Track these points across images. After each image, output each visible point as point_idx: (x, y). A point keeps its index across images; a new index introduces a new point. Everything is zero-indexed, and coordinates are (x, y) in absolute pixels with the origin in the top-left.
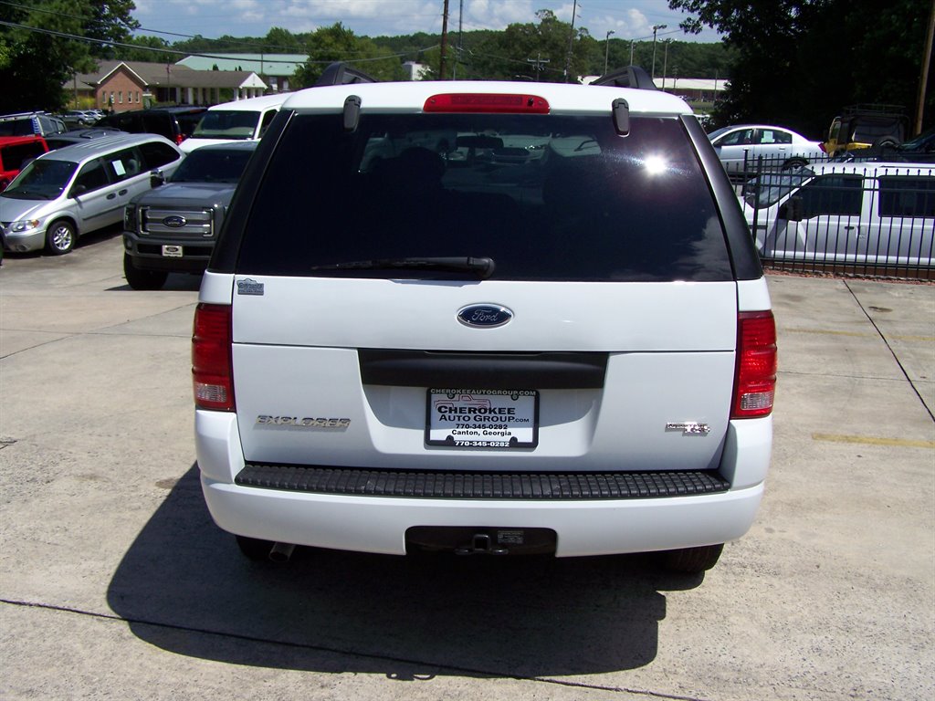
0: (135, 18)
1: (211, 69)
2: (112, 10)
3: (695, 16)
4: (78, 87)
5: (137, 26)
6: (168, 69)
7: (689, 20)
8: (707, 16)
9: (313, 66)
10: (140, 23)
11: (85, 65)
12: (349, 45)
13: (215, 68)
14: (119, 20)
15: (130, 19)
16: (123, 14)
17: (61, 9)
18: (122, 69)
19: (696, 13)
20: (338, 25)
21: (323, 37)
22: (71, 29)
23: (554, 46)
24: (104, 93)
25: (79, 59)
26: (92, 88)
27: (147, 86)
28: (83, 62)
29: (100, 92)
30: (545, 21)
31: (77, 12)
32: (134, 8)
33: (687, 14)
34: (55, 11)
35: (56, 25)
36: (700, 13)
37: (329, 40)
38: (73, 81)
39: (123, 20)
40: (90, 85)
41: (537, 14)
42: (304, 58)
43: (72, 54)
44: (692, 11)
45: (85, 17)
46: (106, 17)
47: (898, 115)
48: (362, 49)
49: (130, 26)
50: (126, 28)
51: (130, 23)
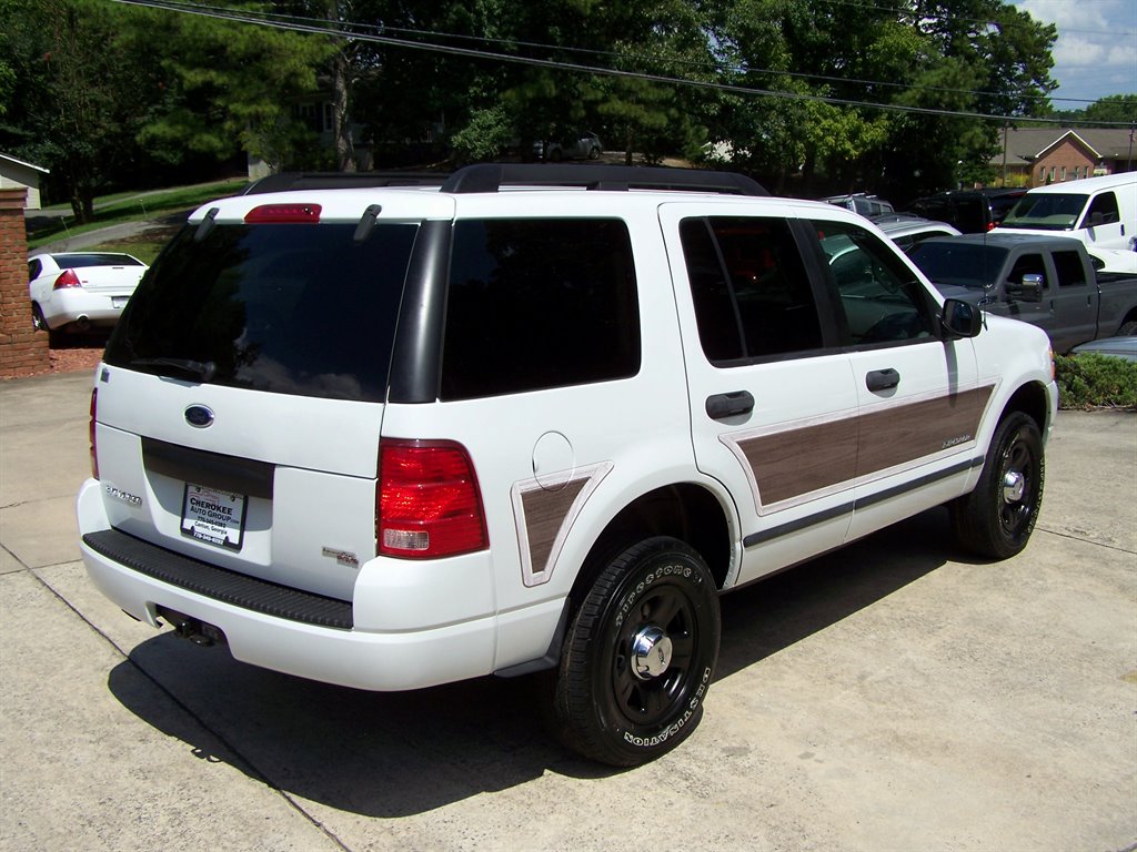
0: (1052, 78)
2: (1025, 71)
4: (1008, 162)
5: (1054, 86)
6: (1131, 136)
10: (1058, 83)
11: (973, 137)
14: (1032, 82)
15: (1046, 79)
16: (1039, 76)
17: (948, 74)
18: (1070, 138)
22: (959, 97)
24: (1042, 169)
25: (966, 131)
26: (1028, 163)
27: (1101, 160)
29: (1037, 168)
31: (970, 75)
32: (1053, 65)
34: (942, 76)
35: (942, 93)
38: (1002, 155)
39: (1037, 80)
40: (1026, 159)
45: (980, 81)
46: (1019, 79)
49: (1046, 88)
50: (1041, 90)
51: (1046, 83)
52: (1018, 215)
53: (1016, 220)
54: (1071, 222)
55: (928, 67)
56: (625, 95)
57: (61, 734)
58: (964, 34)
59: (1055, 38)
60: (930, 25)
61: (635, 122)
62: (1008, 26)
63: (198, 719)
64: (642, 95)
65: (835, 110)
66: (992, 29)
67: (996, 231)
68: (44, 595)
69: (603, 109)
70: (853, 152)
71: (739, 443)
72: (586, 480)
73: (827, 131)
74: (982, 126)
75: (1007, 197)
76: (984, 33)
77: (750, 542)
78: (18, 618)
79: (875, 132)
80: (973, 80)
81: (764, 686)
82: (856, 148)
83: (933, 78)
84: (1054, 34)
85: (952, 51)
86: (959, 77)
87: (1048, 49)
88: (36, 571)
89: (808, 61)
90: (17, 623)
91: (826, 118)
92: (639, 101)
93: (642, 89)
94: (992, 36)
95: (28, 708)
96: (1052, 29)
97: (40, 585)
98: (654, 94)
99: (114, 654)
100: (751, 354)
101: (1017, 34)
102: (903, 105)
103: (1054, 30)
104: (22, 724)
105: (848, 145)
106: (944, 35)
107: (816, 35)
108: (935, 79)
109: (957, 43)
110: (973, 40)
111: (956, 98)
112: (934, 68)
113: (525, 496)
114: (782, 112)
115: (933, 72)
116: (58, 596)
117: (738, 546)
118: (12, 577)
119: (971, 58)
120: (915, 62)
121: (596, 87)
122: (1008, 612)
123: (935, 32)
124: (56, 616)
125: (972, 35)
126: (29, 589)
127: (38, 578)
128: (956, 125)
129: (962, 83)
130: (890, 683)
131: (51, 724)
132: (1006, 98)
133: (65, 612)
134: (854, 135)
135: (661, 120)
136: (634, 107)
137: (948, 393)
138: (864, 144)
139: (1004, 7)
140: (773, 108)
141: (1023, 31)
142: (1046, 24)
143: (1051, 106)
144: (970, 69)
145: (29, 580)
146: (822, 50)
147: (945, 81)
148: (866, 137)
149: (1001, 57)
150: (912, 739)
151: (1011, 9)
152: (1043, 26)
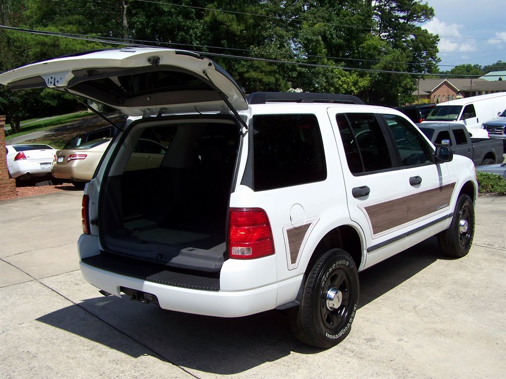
0: (438, 57)
1: (498, 80)
2: (427, 54)
4: (420, 94)
5: (439, 60)
6: (471, 81)
10: (441, 59)
11: (407, 83)
13: (500, 79)
14: (430, 59)
15: (436, 57)
16: (432, 55)
17: (395, 56)
18: (446, 83)
22: (400, 66)
24: (435, 96)
26: (428, 94)
27: (459, 92)
28: (405, 82)
29: (432, 96)
31: (404, 57)
32: (438, 52)
34: (392, 57)
35: (393, 64)
38: (417, 91)
39: (432, 58)
40: (427, 92)
43: (401, 78)
45: (408, 59)
46: (424, 58)
49: (436, 61)
50: (434, 62)
51: (436, 59)
52: (433, 115)
53: (432, 118)
54: (456, 118)
55: (386, 53)
56: (256, 69)
57: (74, 347)
58: (401, 39)
59: (439, 40)
60: (385, 36)
61: (260, 81)
62: (419, 35)
63: (132, 338)
64: (264, 69)
65: (347, 73)
66: (412, 37)
67: (424, 122)
68: (48, 291)
69: (246, 75)
70: (355, 91)
71: (365, 208)
72: (310, 224)
73: (344, 82)
74: (410, 79)
75: (427, 108)
76: (408, 39)
77: (370, 250)
78: (38, 300)
79: (364, 82)
80: (406, 59)
81: (374, 313)
82: (356, 89)
83: (388, 58)
84: (438, 39)
85: (396, 46)
86: (399, 57)
87: (436, 45)
88: (40, 280)
89: (335, 52)
90: (38, 302)
91: (343, 76)
92: (262, 72)
93: (263, 66)
94: (412, 40)
95: (55, 337)
96: (437, 36)
97: (44, 286)
98: (268, 68)
99: (86, 313)
100: (366, 171)
101: (423, 39)
102: (376, 70)
103: (438, 37)
104: (55, 344)
105: (353, 88)
106: (392, 40)
107: (336, 41)
108: (389, 58)
109: (398, 43)
110: (404, 42)
111: (399, 66)
112: (388, 54)
113: (288, 231)
114: (324, 75)
115: (388, 56)
116: (53, 290)
117: (365, 252)
118: (30, 283)
119: (404, 49)
120: (380, 51)
121: (243, 66)
122: (469, 278)
123: (388, 38)
124: (55, 299)
125: (404, 40)
126: (40, 288)
127: (42, 283)
128: (399, 78)
129: (401, 60)
130: (427, 309)
131: (68, 343)
132: (420, 66)
133: (59, 297)
134: (355, 84)
135: (272, 79)
136: (260, 74)
137: (439, 186)
138: (360, 87)
139: (416, 27)
140: (320, 73)
141: (425, 37)
142: (434, 35)
143: (439, 69)
144: (404, 54)
145: (38, 284)
146: (339, 47)
147: (393, 59)
148: (361, 84)
149: (417, 49)
150: (443, 331)
151: (419, 28)
152: (433, 35)
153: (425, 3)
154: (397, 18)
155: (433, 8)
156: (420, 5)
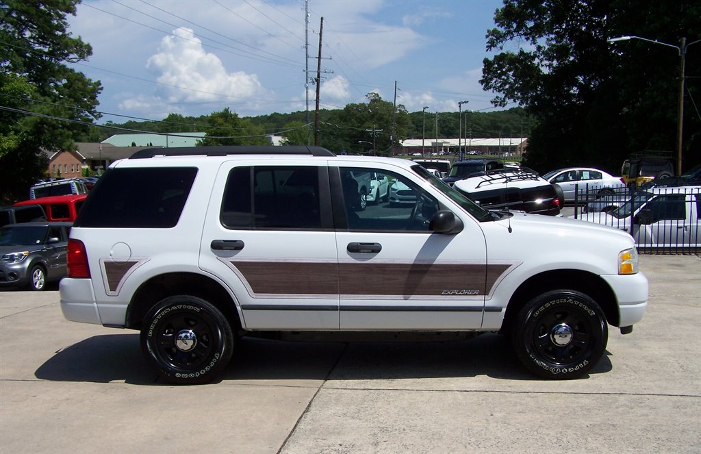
0: (98, 111)
1: (131, 145)
3: (502, 95)
5: (100, 116)
7: (497, 97)
8: (510, 94)
9: (209, 140)
10: (102, 114)
11: (70, 145)
12: (236, 124)
13: (134, 145)
14: (87, 113)
15: (95, 112)
16: (90, 108)
19: (502, 92)
20: (227, 110)
21: (216, 119)
23: (381, 118)
24: (54, 166)
27: (85, 160)
28: (68, 143)
29: (51, 165)
30: (373, 101)
32: (98, 104)
33: (496, 94)
36: (504, 93)
37: (221, 121)
39: (90, 112)
41: (367, 96)
42: (203, 134)
43: (59, 138)
44: (499, 91)
47: (669, 157)
48: (244, 126)
49: (95, 116)
50: (91, 118)
51: (95, 114)
55: (34, 103)
58: (47, 83)
59: (102, 89)
66: (64, 81)
76: (59, 84)
79: (10, 143)
84: (100, 87)
87: (96, 95)
94: (64, 85)
96: (99, 83)
101: (80, 84)
103: (100, 84)
125: (52, 84)
128: (56, 138)
138: (4, 150)
139: (68, 69)
141: (83, 83)
142: (96, 81)
151: (72, 70)
152: (93, 82)
153: (78, 37)
154: (41, 53)
155: (91, 45)
156: (71, 39)
